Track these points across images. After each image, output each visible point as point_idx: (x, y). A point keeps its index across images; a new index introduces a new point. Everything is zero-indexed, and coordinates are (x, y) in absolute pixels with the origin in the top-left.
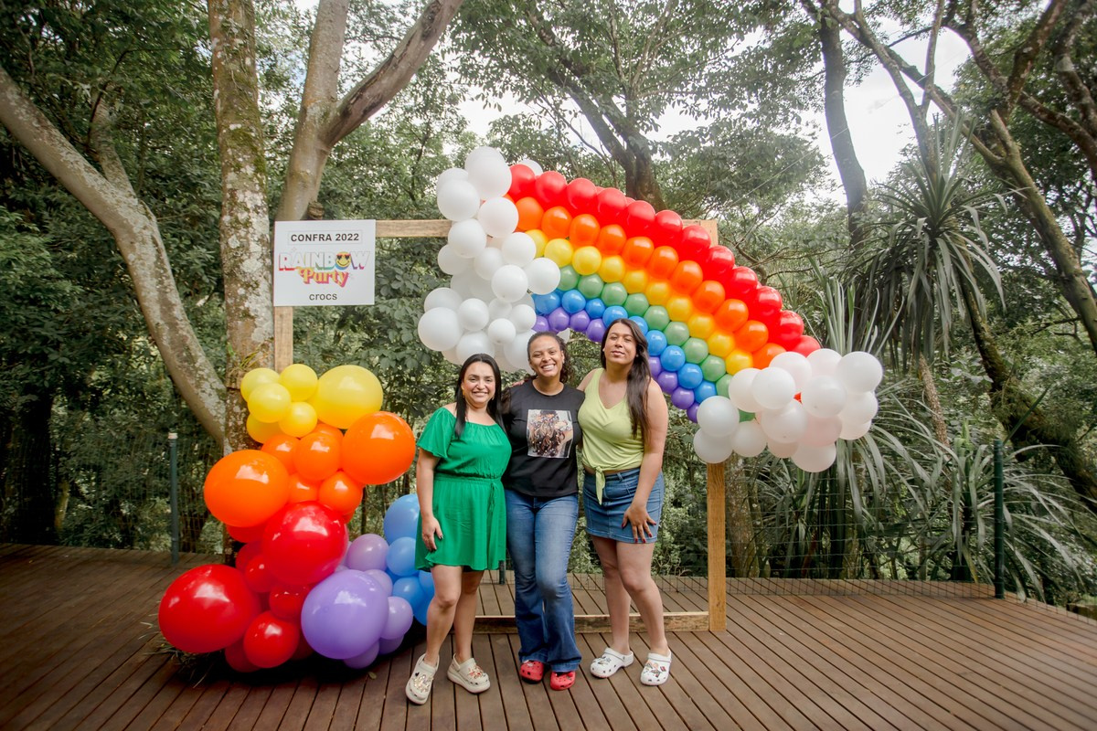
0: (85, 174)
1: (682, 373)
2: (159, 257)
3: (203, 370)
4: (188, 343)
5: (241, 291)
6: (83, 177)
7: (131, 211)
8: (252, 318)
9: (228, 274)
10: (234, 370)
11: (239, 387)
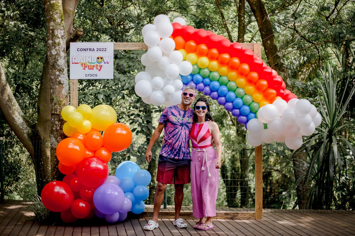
1: (242, 109)
3: (15, 106)
5: (57, 73)
8: (62, 84)
9: (52, 66)
10: (56, 106)
11: (58, 113)
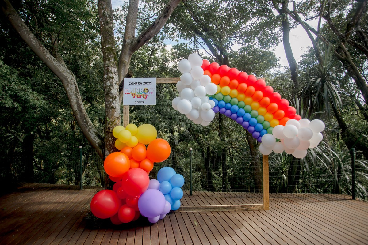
0: (53, 62)
1: (256, 127)
2: (76, 89)
3: (90, 126)
4: (85, 117)
5: (111, 100)
6: (53, 63)
7: (68, 74)
8: (114, 108)
9: (107, 94)
10: (109, 125)
11: (111, 131)
